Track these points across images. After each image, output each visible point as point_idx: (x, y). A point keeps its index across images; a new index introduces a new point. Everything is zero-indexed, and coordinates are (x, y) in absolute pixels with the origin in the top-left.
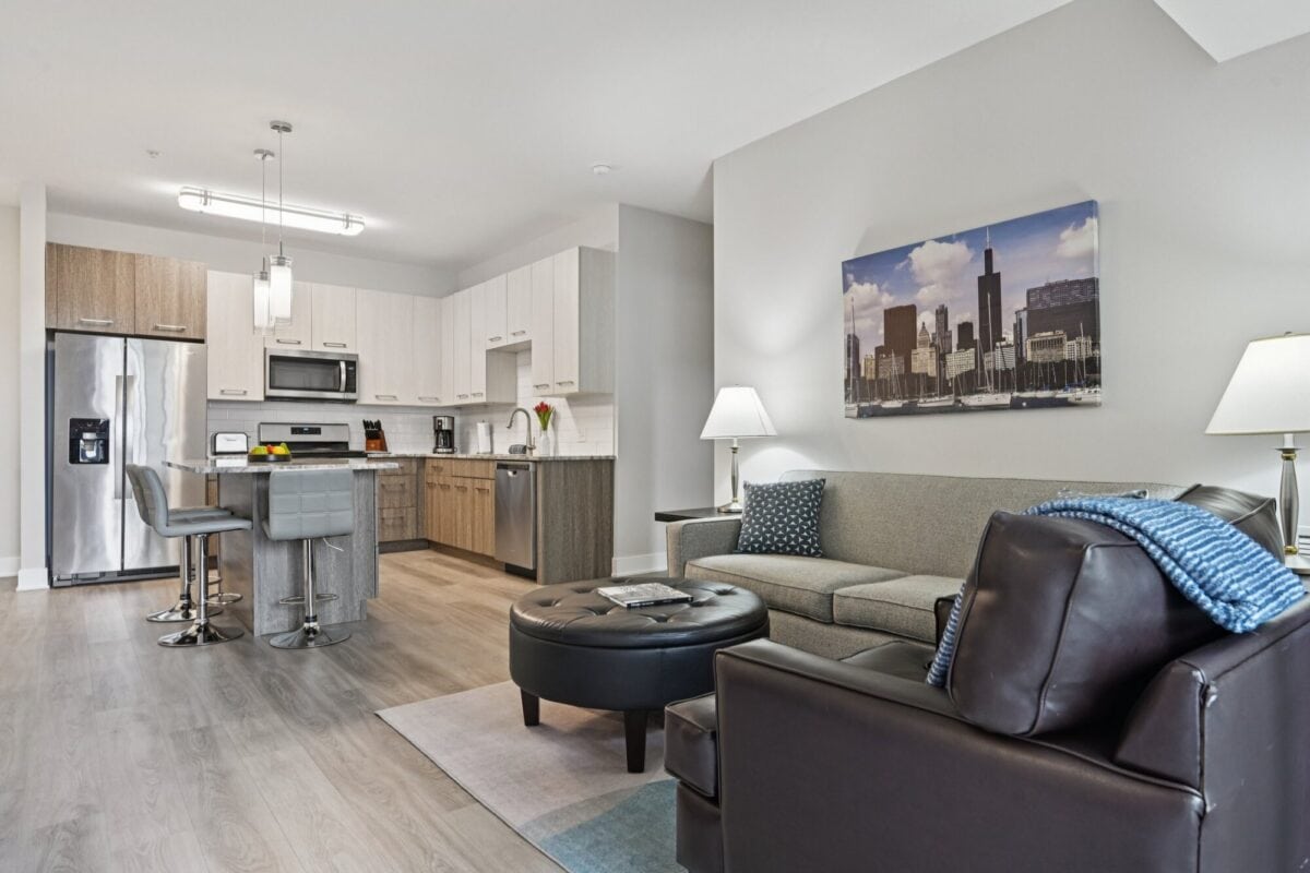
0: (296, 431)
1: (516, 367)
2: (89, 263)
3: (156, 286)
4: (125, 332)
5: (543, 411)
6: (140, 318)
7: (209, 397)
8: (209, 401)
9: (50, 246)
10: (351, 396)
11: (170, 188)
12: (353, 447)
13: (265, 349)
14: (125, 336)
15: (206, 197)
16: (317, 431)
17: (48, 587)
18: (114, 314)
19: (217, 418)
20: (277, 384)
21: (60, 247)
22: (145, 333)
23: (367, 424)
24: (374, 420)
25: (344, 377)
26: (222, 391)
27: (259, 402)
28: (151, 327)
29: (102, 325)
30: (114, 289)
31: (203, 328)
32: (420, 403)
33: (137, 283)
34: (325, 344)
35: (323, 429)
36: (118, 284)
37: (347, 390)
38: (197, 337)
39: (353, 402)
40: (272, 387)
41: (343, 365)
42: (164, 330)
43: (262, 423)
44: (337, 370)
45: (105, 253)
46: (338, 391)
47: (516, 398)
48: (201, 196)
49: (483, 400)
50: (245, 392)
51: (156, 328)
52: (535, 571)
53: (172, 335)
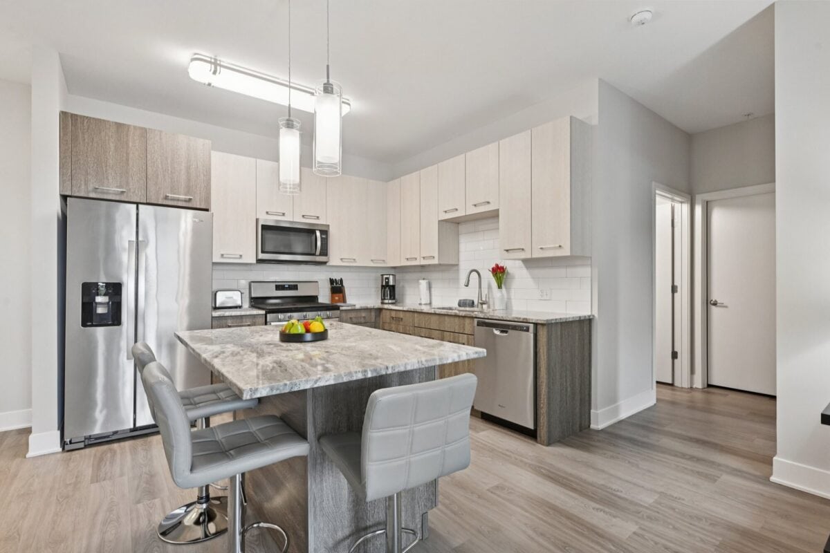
0: (279, 288)
1: (458, 235)
2: (103, 134)
3: (166, 158)
4: (138, 201)
5: (499, 271)
6: (152, 188)
7: (214, 261)
8: (214, 264)
9: (64, 115)
10: (322, 259)
11: (180, 55)
12: (321, 300)
13: (257, 220)
14: (137, 204)
15: (216, 65)
16: (294, 287)
17: (61, 450)
18: (128, 183)
19: (219, 278)
20: (267, 250)
21: (75, 117)
22: (155, 202)
23: (332, 281)
24: (338, 278)
25: (319, 243)
26: (222, 255)
27: (251, 264)
28: (162, 196)
29: (116, 194)
30: (127, 160)
31: (208, 199)
32: (372, 265)
33: (149, 157)
34: (303, 216)
35: (299, 285)
36: (131, 155)
37: (320, 255)
38: (202, 207)
39: (324, 263)
40: (263, 252)
41: (318, 234)
42: (173, 199)
43: (253, 282)
44: (314, 237)
45: (119, 126)
46: (314, 255)
47: (458, 260)
48: (210, 62)
49: (436, 261)
50: (241, 256)
51: (166, 198)
52: (535, 430)
53: (180, 204)
